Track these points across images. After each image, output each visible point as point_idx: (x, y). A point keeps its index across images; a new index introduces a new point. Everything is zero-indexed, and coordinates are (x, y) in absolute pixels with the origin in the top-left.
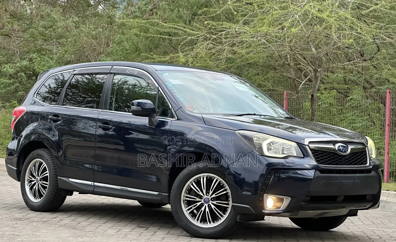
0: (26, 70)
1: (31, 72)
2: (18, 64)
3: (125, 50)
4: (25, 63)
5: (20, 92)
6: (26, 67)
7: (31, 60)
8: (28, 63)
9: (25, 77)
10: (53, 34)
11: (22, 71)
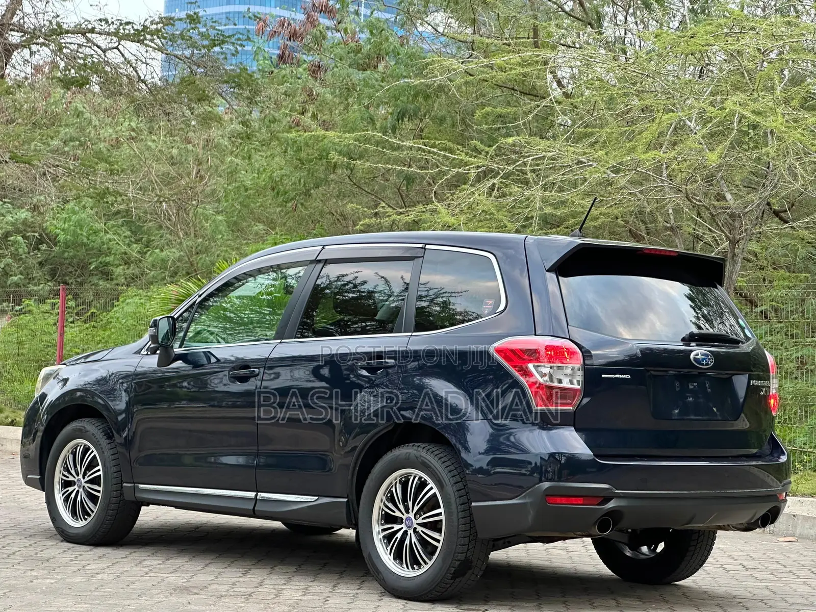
0: (25, 230)
1: (36, 235)
2: (9, 218)
3: (242, 189)
4: (23, 216)
5: (13, 278)
6: (25, 222)
7: (35, 208)
8: (30, 214)
9: (25, 245)
10: (80, 152)
11: (18, 232)
